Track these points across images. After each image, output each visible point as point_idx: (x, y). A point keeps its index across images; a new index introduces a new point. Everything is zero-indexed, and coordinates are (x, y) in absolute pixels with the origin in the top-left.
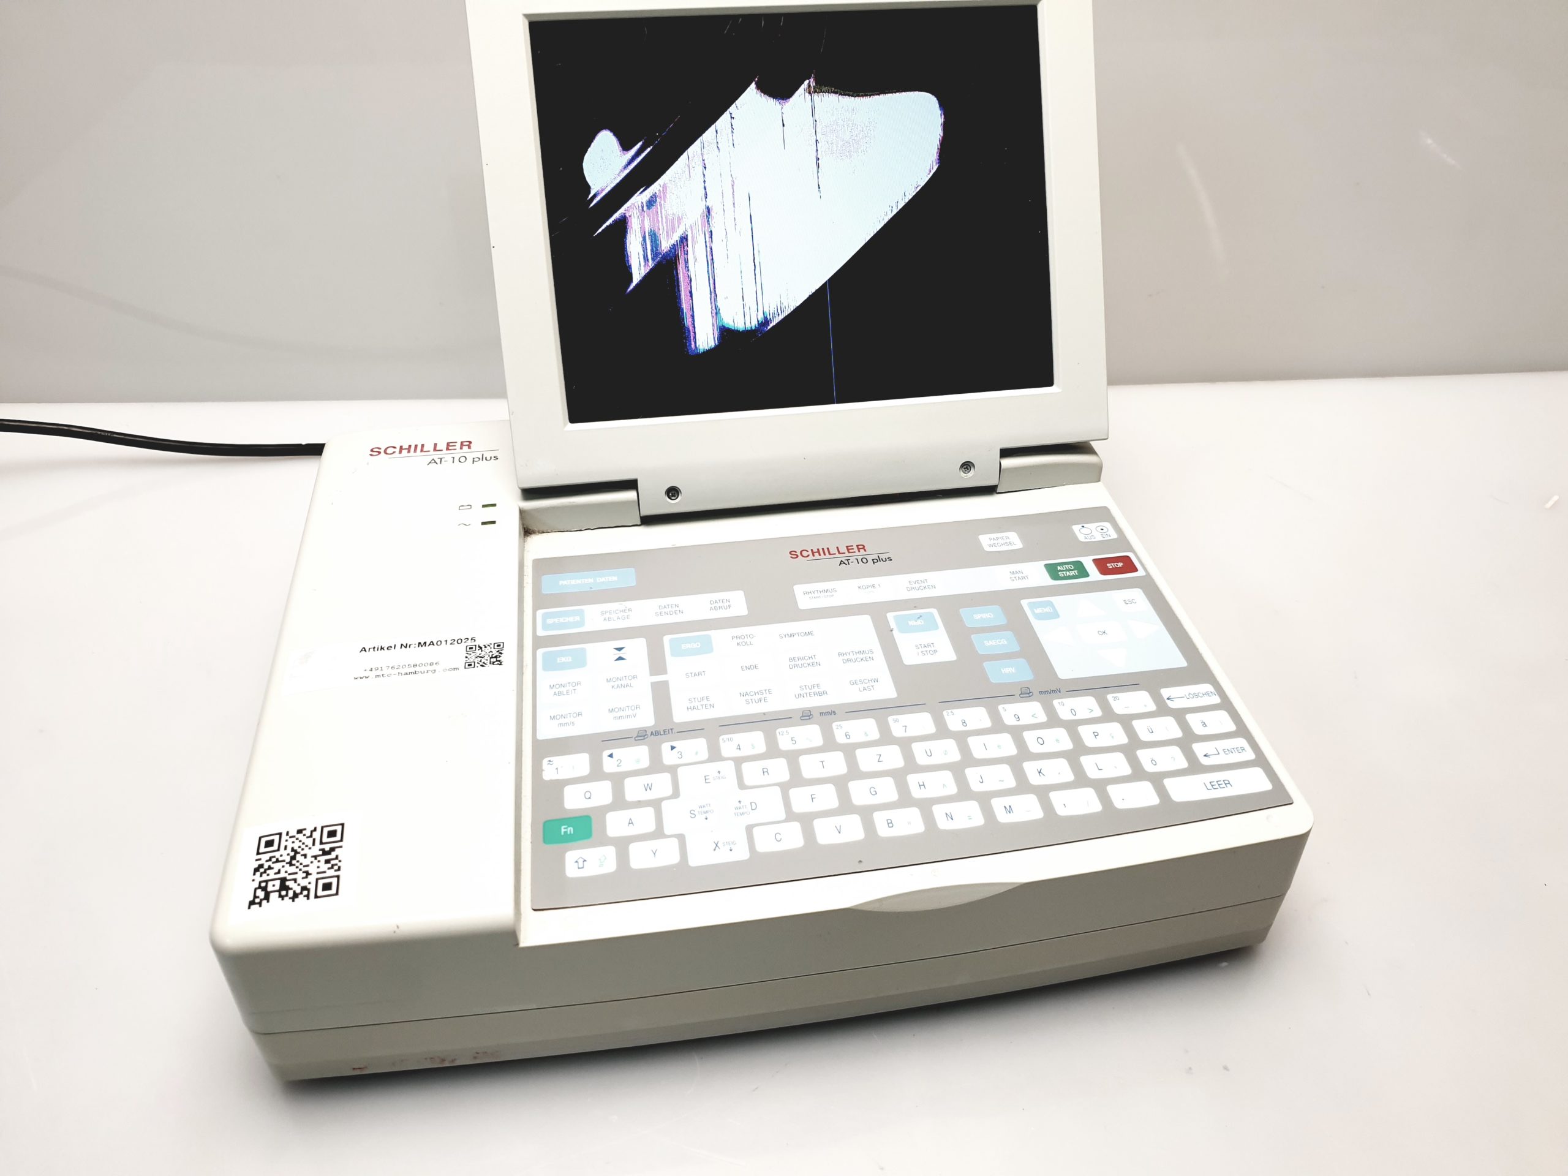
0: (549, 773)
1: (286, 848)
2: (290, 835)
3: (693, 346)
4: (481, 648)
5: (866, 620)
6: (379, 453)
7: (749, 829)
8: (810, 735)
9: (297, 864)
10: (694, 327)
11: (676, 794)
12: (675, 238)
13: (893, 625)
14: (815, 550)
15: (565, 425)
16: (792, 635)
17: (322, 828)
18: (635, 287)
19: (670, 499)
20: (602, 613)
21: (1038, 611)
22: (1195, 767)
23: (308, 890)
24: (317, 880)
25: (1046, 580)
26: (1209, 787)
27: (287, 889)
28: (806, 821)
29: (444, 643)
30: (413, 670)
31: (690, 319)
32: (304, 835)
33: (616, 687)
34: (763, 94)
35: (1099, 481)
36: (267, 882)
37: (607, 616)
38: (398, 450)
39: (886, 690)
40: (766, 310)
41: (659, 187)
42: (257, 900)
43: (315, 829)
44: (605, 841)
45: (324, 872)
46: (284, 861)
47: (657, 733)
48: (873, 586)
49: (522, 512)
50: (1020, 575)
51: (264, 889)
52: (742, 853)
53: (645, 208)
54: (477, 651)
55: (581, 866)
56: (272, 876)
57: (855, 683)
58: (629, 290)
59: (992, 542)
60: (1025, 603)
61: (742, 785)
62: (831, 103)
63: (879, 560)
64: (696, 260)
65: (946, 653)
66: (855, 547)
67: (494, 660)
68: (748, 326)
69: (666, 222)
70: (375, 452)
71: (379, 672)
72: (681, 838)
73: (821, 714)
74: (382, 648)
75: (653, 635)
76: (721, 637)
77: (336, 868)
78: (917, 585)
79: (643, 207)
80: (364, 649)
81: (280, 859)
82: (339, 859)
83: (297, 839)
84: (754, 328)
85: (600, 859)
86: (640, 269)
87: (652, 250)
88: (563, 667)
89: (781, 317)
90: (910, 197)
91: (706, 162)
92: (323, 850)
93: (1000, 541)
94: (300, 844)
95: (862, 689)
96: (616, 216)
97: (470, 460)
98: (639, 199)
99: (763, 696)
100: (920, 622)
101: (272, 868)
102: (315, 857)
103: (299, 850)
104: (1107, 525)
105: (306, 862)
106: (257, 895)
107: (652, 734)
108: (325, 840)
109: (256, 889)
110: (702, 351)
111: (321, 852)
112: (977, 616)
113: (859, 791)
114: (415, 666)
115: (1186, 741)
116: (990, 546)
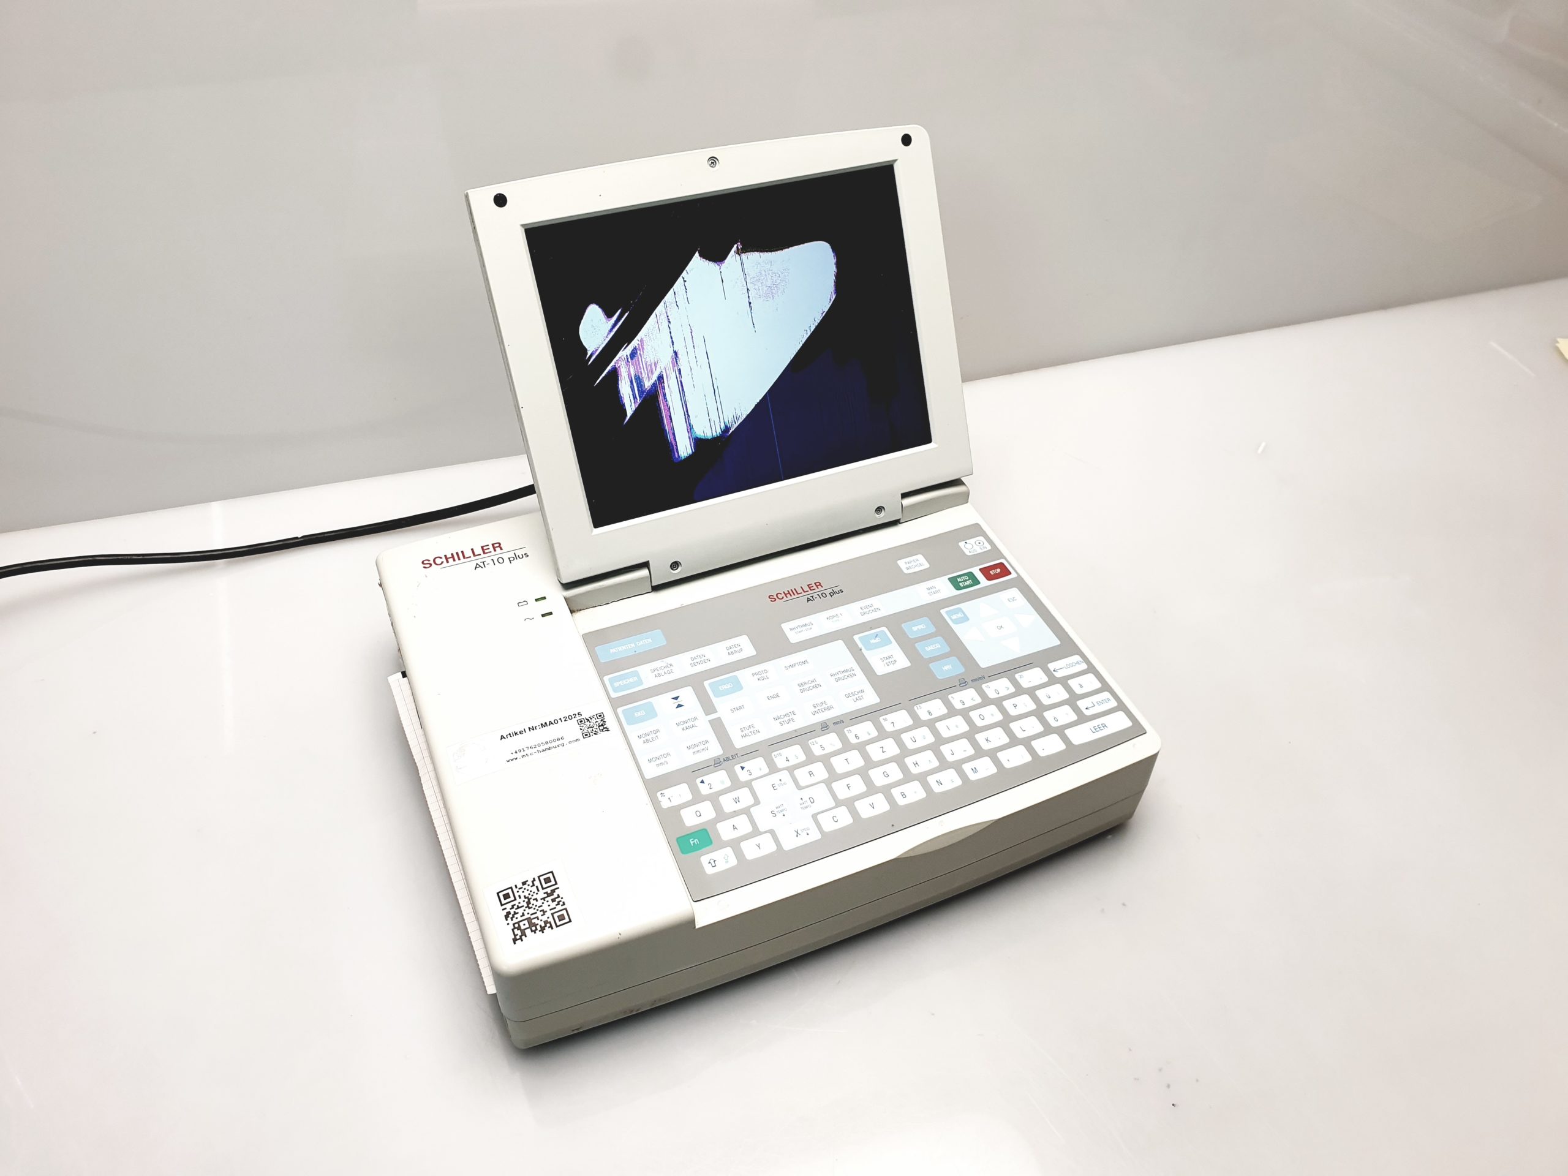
0: (665, 804)
1: (520, 897)
2: (518, 887)
3: (676, 456)
4: (588, 720)
5: (840, 644)
6: (431, 565)
7: (814, 817)
8: (830, 742)
9: (534, 907)
10: (676, 442)
11: (757, 802)
12: (655, 378)
13: (860, 645)
14: (786, 592)
15: (592, 531)
16: (792, 666)
17: (539, 877)
18: (629, 420)
19: (673, 569)
20: (653, 671)
21: (954, 617)
22: (1082, 719)
23: (550, 922)
24: (552, 914)
25: (951, 591)
26: (1094, 731)
27: (535, 925)
28: (849, 804)
29: (559, 721)
30: (546, 746)
31: (672, 437)
32: (529, 885)
33: (685, 728)
34: (705, 260)
35: (967, 502)
36: (518, 923)
37: (656, 673)
38: (444, 559)
39: (871, 698)
40: (726, 421)
41: (638, 342)
42: (518, 937)
43: (534, 880)
44: (724, 845)
45: (555, 908)
46: (523, 906)
47: (727, 759)
48: (837, 616)
49: (566, 599)
50: (934, 590)
51: (519, 928)
52: (815, 835)
53: (629, 360)
54: (586, 723)
55: (714, 865)
56: (520, 919)
57: (849, 696)
58: (625, 422)
59: (908, 565)
60: (943, 611)
61: (800, 787)
62: (753, 258)
64: (671, 392)
65: (902, 662)
66: (814, 585)
67: (601, 728)
68: (715, 434)
69: (647, 368)
70: (426, 564)
71: (523, 753)
72: (772, 832)
73: (834, 724)
74: (516, 734)
75: (695, 682)
76: (745, 675)
77: (561, 903)
78: (867, 610)
80: (502, 737)
81: (520, 905)
82: (561, 897)
83: (525, 889)
84: (719, 435)
85: (724, 858)
86: (631, 405)
87: (638, 390)
88: (642, 720)
89: (737, 424)
90: (819, 322)
91: (669, 318)
92: (546, 893)
93: (913, 564)
94: (529, 892)
95: (855, 700)
96: (609, 368)
97: (506, 560)
98: (625, 352)
99: (790, 717)
100: (878, 640)
101: (518, 913)
102: (544, 899)
103: (530, 897)
104: (981, 539)
105: (539, 903)
106: (516, 933)
107: (724, 760)
108: (545, 885)
109: (513, 930)
110: (683, 458)
111: (546, 895)
112: (915, 629)
113: (877, 776)
114: (547, 743)
115: (1073, 700)
116: (907, 569)
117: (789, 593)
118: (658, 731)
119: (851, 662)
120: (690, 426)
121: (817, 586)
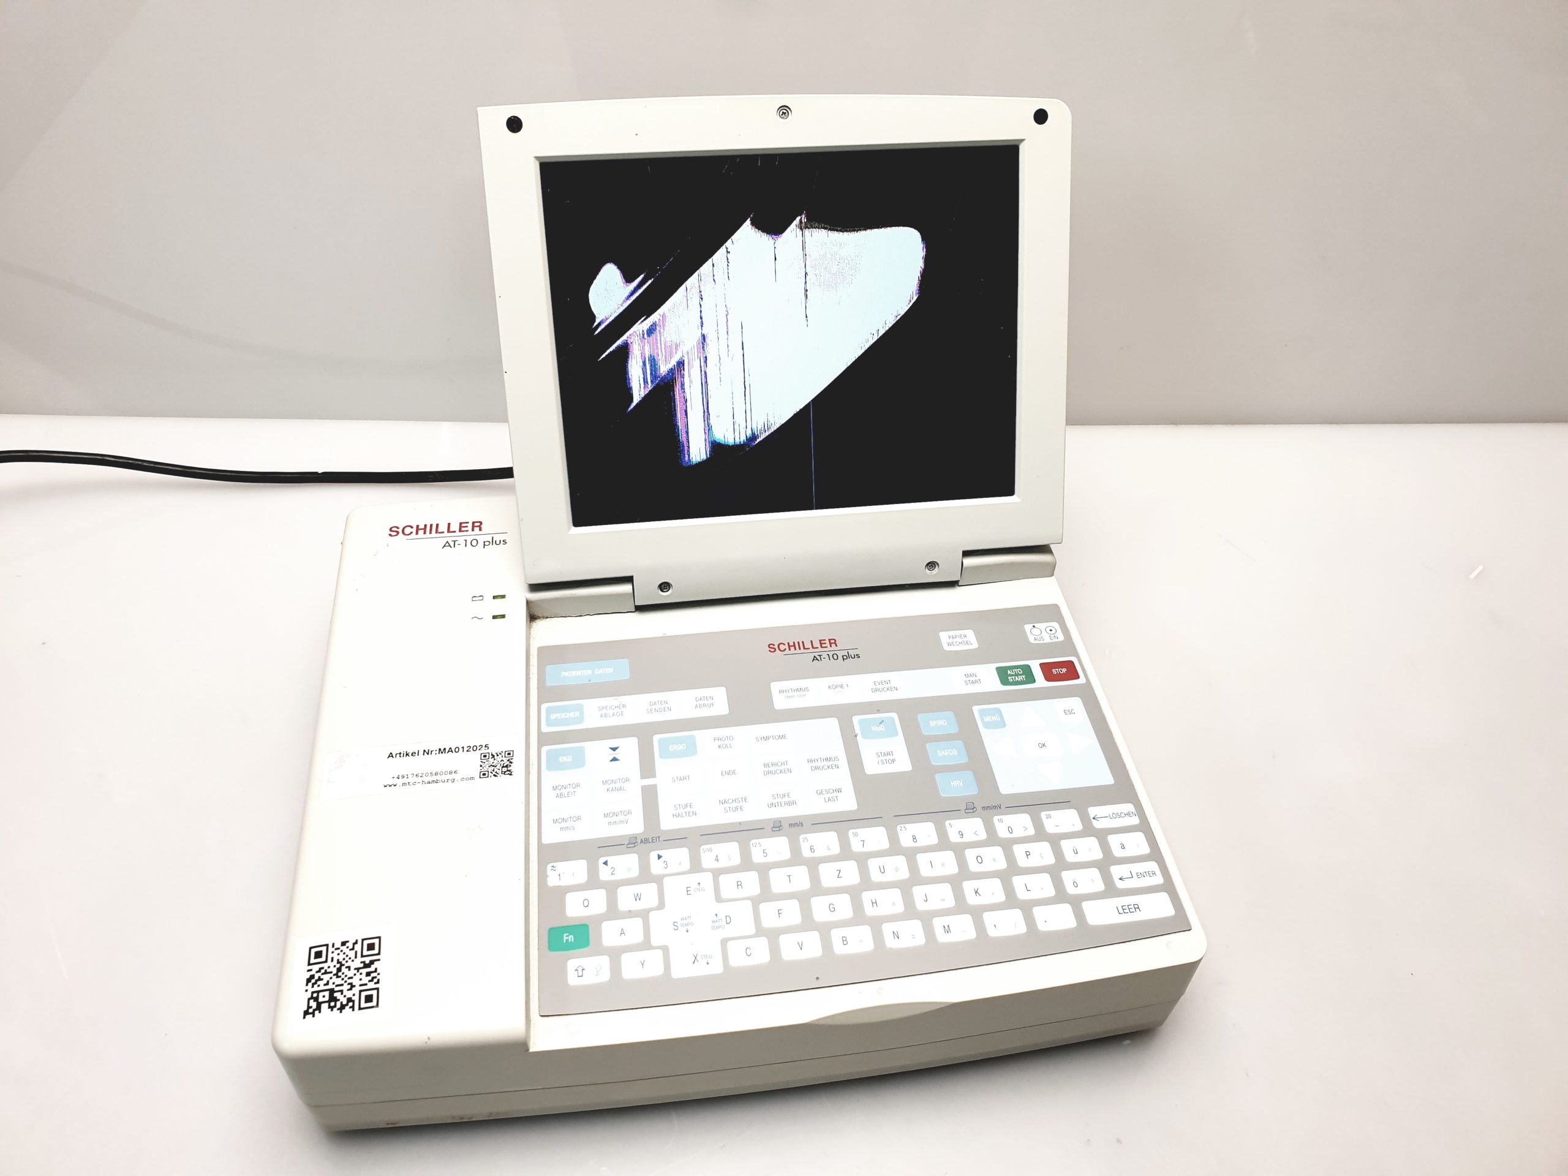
0: (552, 881)
1: (332, 959)
2: (336, 947)
3: (687, 459)
4: (493, 756)
5: (833, 723)
6: (398, 532)
7: (724, 942)
8: (777, 847)
9: (343, 976)
10: (688, 442)
11: (661, 905)
12: (673, 362)
13: (857, 730)
14: (791, 644)
15: (569, 529)
16: (767, 738)
17: (363, 940)
18: (635, 407)
19: (662, 591)
20: (601, 708)
21: (987, 719)
22: (1110, 890)
23: (353, 1001)
24: (361, 991)
25: (996, 685)
26: (1121, 911)
27: (336, 1000)
28: (773, 936)
29: (461, 750)
30: (434, 778)
31: (685, 435)
32: (348, 947)
33: (610, 789)
34: (757, 230)
35: (1052, 575)
36: (318, 992)
37: (604, 711)
38: (414, 530)
39: (848, 802)
40: (754, 427)
41: (659, 317)
42: (311, 1011)
43: (356, 942)
44: (601, 951)
45: (366, 984)
46: (331, 972)
47: (645, 841)
48: (841, 686)
49: (528, 602)
50: (973, 679)
51: (316, 999)
52: (717, 968)
53: (646, 336)
54: (490, 759)
55: (580, 974)
56: (322, 987)
57: (821, 793)
58: (630, 409)
59: (951, 640)
60: (976, 710)
61: (719, 899)
62: (821, 239)
63: (848, 656)
64: (691, 382)
65: (903, 764)
66: (827, 642)
67: (505, 769)
68: (737, 441)
69: (665, 349)
70: (394, 531)
71: (405, 780)
72: (665, 949)
73: (790, 825)
74: (407, 755)
75: (644, 733)
76: (704, 738)
77: (375, 980)
78: (881, 687)
79: (643, 335)
80: (391, 755)
81: (328, 970)
82: (378, 972)
83: (342, 951)
84: (742, 443)
85: (596, 969)
86: (640, 391)
87: (651, 374)
88: (565, 767)
89: (767, 434)
90: (890, 325)
91: (702, 293)
92: (364, 963)
93: (958, 640)
94: (344, 956)
95: (827, 800)
96: (619, 342)
97: (481, 544)
98: (639, 327)
99: (739, 805)
100: (881, 728)
101: (322, 979)
102: (358, 969)
103: (344, 962)
104: (1056, 625)
105: (350, 974)
106: (310, 1005)
107: (642, 841)
108: (365, 953)
109: (309, 999)
110: (694, 463)
111: (362, 965)
112: (933, 723)
113: (820, 908)
114: (436, 774)
115: (1105, 863)
116: (949, 644)
117: (794, 646)
118: (578, 785)
119: (839, 751)
120: (709, 426)
121: (830, 644)
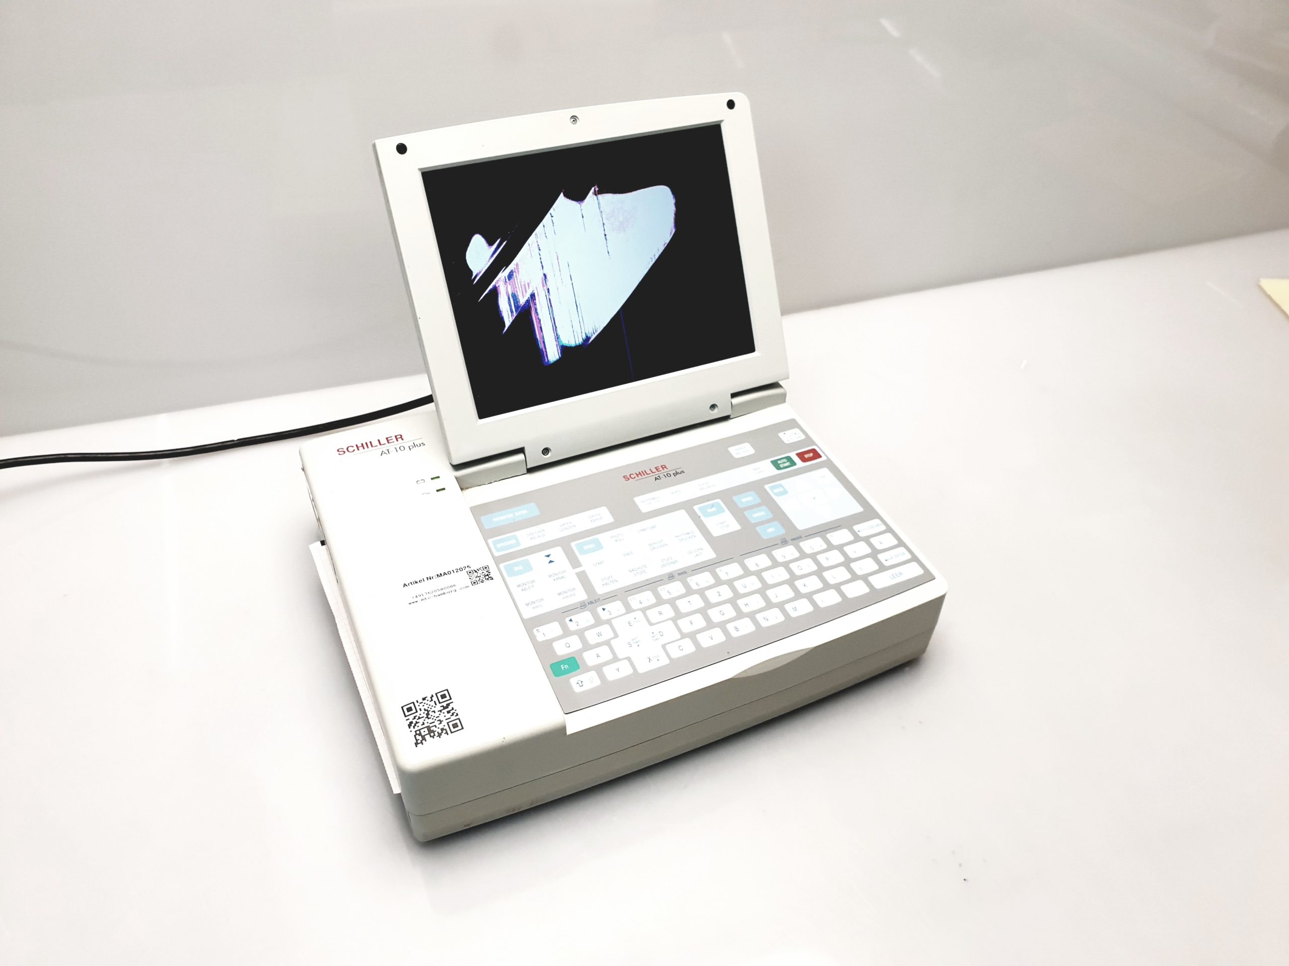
0: (540, 638)
1: (420, 710)
2: (419, 702)
3: (546, 360)
4: (476, 571)
5: (683, 513)
6: (344, 452)
7: (664, 646)
8: (676, 588)
9: (432, 717)
10: (545, 349)
11: (616, 635)
12: (528, 296)
13: (699, 513)
15: (476, 422)
16: (643, 530)
17: (436, 694)
18: (507, 330)
19: (544, 455)
20: (528, 534)
21: (776, 491)
22: (882, 568)
23: (446, 730)
24: (448, 723)
25: (773, 471)
26: (892, 577)
27: (433, 732)
28: (692, 636)
29: (452, 572)
30: (442, 592)
31: (543, 344)
32: (428, 700)
33: (556, 579)
34: (568, 199)
35: (785, 401)
36: (419, 730)
37: (532, 536)
38: (355, 448)
39: (709, 554)
40: (587, 332)
41: (513, 266)
42: (419, 742)
43: (432, 696)
44: (588, 669)
45: (450, 718)
46: (423, 717)
47: (591, 603)
48: (679, 490)
49: (456, 478)
50: (758, 470)
51: (420, 734)
52: (665, 661)
53: (507, 280)
54: (474, 573)
55: (581, 685)
56: (421, 727)
57: (691, 553)
58: (504, 331)
59: (737, 452)
60: (767, 487)
61: (651, 624)
62: (609, 199)
63: (677, 473)
64: (541, 307)
65: (734, 526)
66: (660, 467)
67: (487, 577)
68: (578, 343)
69: (521, 287)
71: (422, 597)
72: (629, 659)
73: (679, 574)
74: (416, 582)
75: (564, 543)
76: (603, 537)
77: (455, 714)
78: (703, 486)
79: (506, 280)
80: (405, 585)
81: (421, 716)
82: (455, 709)
83: (425, 703)
84: (581, 344)
85: (590, 680)
86: (509, 318)
87: (515, 306)
88: (520, 573)
89: (596, 334)
90: (661, 252)
91: (540, 246)
92: (443, 706)
93: (741, 450)
94: (428, 706)
95: (696, 555)
96: (491, 287)
97: (407, 448)
98: (503, 275)
99: (643, 570)
100: (714, 509)
101: (419, 722)
102: (441, 711)
103: (429, 709)
104: (796, 430)
105: (437, 714)
106: (417, 739)
107: (589, 603)
108: (441, 700)
109: (415, 736)
110: (552, 362)
111: (442, 708)
112: (744, 500)
113: (715, 615)
114: (442, 589)
115: (874, 554)
116: (737, 454)
117: (640, 474)
118: (533, 581)
119: (692, 527)
120: (557, 335)
121: (663, 468)
